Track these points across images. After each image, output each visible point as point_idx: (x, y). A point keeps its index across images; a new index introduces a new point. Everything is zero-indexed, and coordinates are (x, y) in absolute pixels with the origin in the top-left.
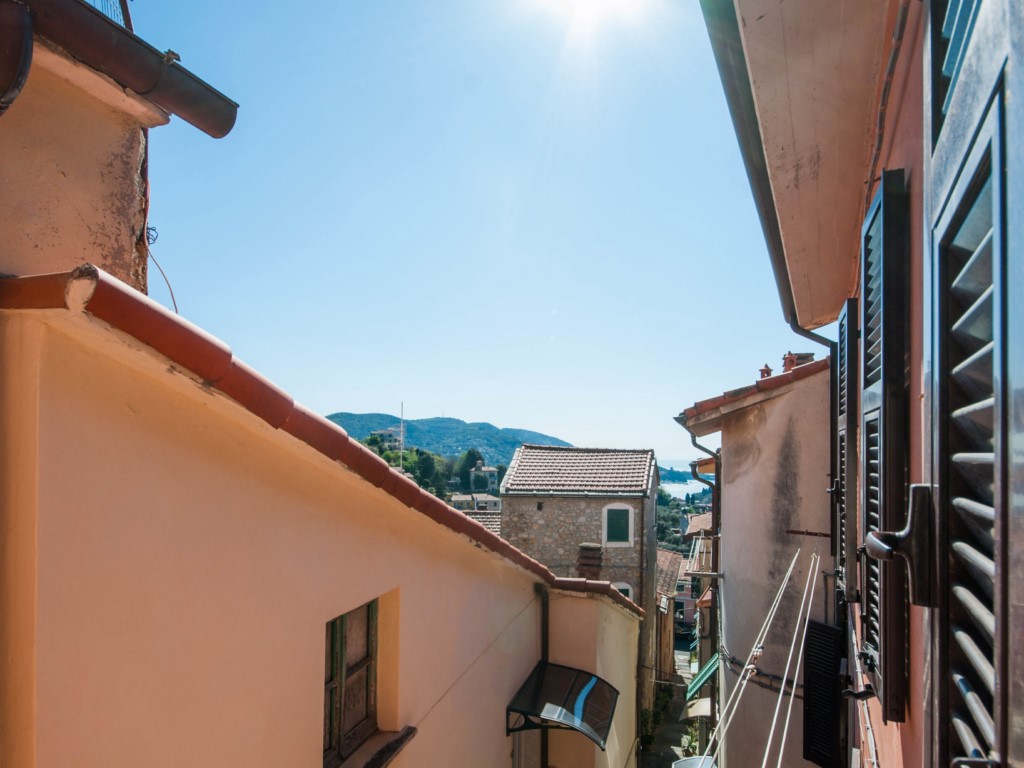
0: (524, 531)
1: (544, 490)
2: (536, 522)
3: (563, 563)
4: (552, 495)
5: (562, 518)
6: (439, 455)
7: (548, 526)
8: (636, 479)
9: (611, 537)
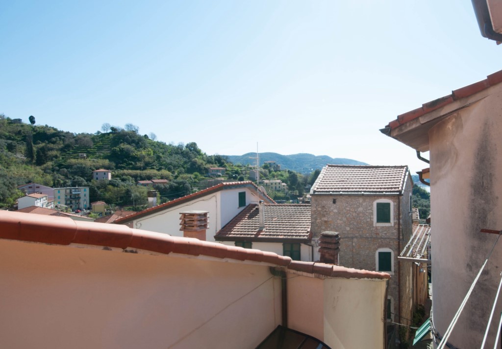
0: (325, 216)
1: (337, 192)
2: (332, 211)
3: (349, 236)
4: (341, 195)
5: (348, 209)
6: (300, 173)
7: (340, 213)
8: (395, 184)
9: (379, 220)
